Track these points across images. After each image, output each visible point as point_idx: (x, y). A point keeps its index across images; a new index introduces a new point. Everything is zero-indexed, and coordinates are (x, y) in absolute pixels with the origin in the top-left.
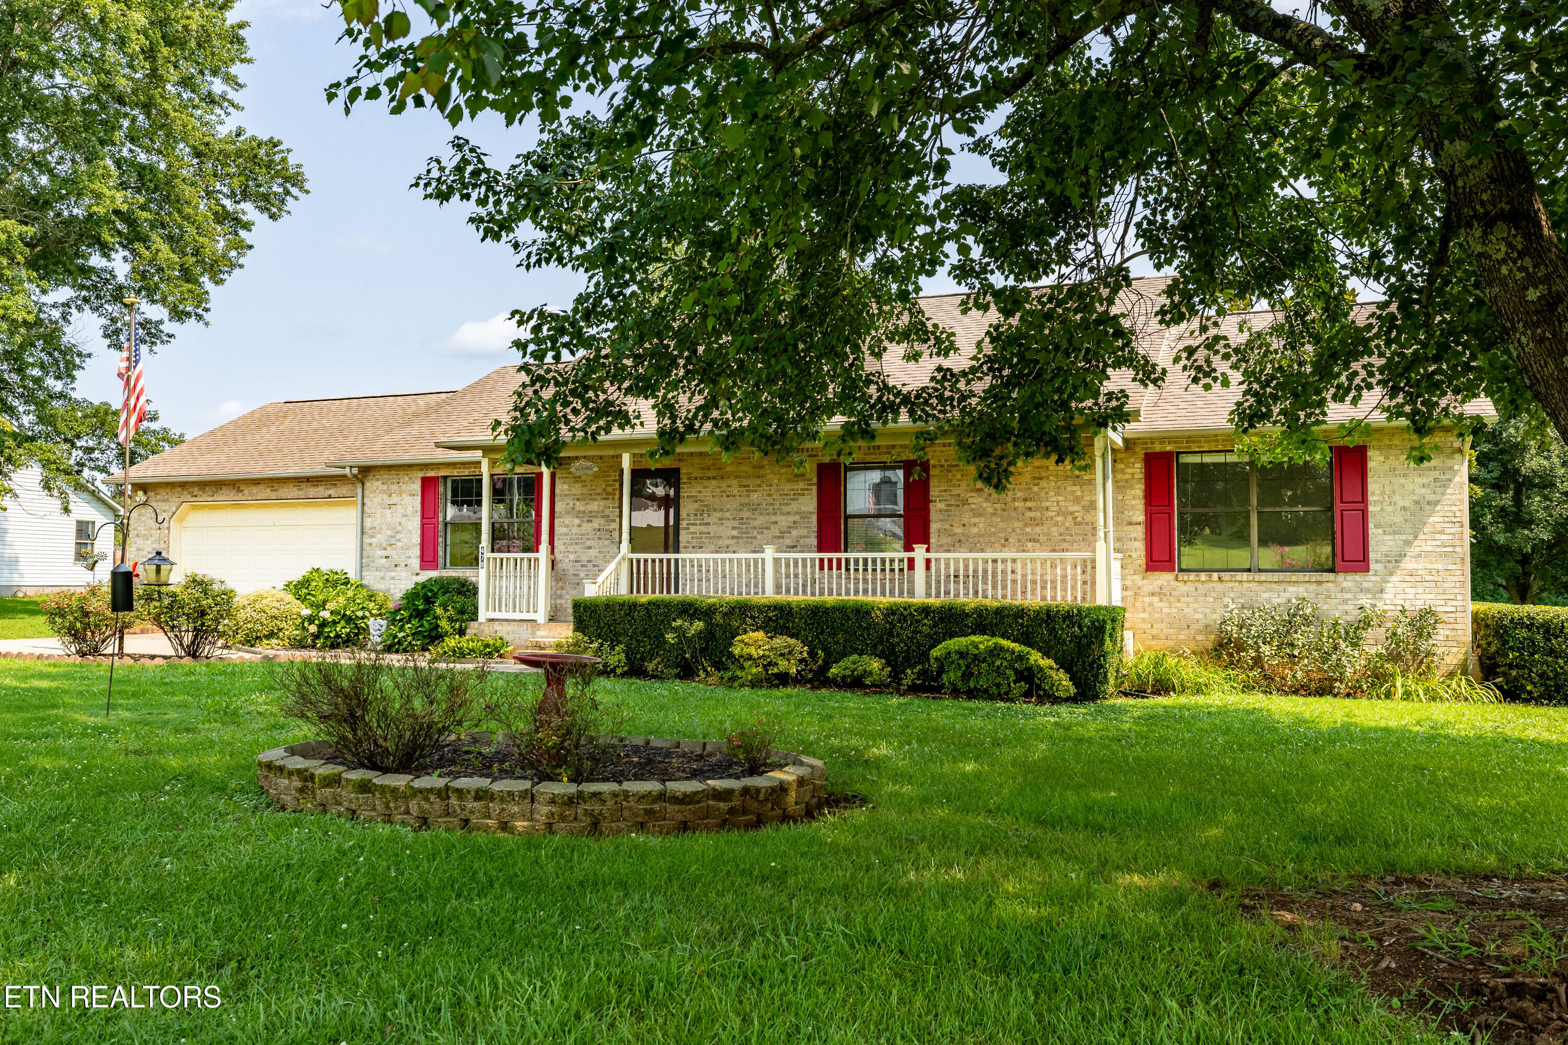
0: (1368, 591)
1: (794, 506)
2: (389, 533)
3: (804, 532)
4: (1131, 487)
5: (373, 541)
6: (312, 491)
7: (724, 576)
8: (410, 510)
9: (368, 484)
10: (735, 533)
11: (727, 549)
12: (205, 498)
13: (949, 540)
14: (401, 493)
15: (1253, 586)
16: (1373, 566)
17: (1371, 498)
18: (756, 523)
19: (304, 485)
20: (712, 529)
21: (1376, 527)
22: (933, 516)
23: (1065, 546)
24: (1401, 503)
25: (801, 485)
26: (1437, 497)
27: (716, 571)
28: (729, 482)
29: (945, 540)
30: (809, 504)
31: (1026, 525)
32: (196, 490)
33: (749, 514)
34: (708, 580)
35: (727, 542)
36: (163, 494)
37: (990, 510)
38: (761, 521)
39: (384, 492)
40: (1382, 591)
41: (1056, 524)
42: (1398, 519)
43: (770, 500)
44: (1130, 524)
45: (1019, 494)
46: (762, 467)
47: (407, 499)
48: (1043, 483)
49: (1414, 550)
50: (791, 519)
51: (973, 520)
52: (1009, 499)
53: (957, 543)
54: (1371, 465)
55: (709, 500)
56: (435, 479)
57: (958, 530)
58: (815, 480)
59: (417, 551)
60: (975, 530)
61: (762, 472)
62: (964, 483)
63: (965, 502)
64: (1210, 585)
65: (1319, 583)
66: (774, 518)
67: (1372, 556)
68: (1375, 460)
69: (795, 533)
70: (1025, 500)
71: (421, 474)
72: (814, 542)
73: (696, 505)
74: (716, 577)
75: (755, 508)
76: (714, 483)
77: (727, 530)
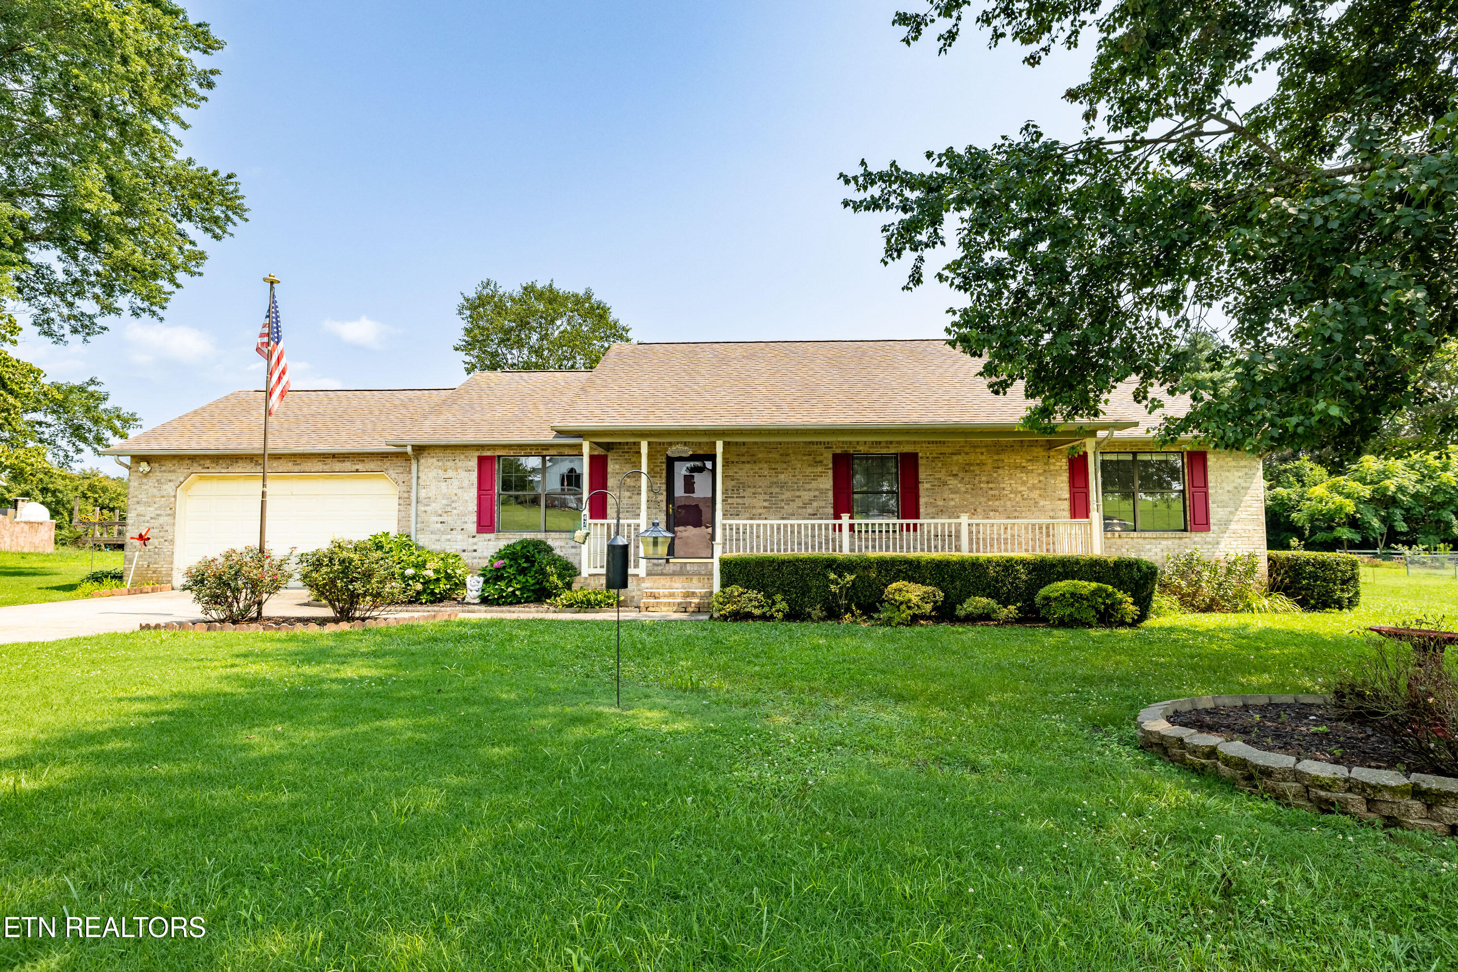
0: (1210, 543)
1: (814, 485)
2: (445, 502)
3: (823, 504)
4: (1060, 475)
5: (428, 508)
6: (338, 466)
7: (758, 537)
8: (466, 483)
9: (422, 461)
10: (766, 504)
11: (760, 516)
12: (218, 469)
13: (934, 510)
14: (456, 469)
15: (1141, 541)
16: (1212, 527)
17: (1210, 485)
18: (784, 497)
19: (329, 461)
20: (747, 501)
21: (1213, 503)
22: (922, 492)
23: (1016, 514)
24: (1227, 488)
25: (820, 469)
26: (1248, 485)
27: (752, 533)
28: (761, 465)
29: (932, 510)
30: (827, 483)
31: (989, 500)
32: (208, 463)
33: (778, 490)
34: (744, 540)
35: (760, 511)
36: (169, 465)
37: (963, 489)
38: (787, 495)
39: (440, 467)
40: (1218, 543)
41: (1010, 499)
42: (1225, 498)
43: (795, 480)
44: (1060, 499)
45: (984, 479)
46: (788, 455)
47: (463, 474)
48: (1000, 471)
49: (1236, 518)
50: (812, 494)
51: (951, 496)
52: (976, 482)
53: (940, 512)
54: (1209, 463)
55: (744, 479)
56: (492, 458)
57: (940, 503)
58: (831, 466)
59: (474, 518)
60: (952, 503)
61: (788, 458)
62: (943, 470)
63: (945, 484)
64: (1113, 540)
65: (1180, 538)
66: (798, 493)
67: (1212, 521)
68: (1211, 460)
69: (815, 504)
70: (988, 482)
71: (477, 454)
72: (831, 511)
73: (733, 483)
74: (751, 537)
75: (783, 486)
76: (748, 466)
77: (759, 502)
